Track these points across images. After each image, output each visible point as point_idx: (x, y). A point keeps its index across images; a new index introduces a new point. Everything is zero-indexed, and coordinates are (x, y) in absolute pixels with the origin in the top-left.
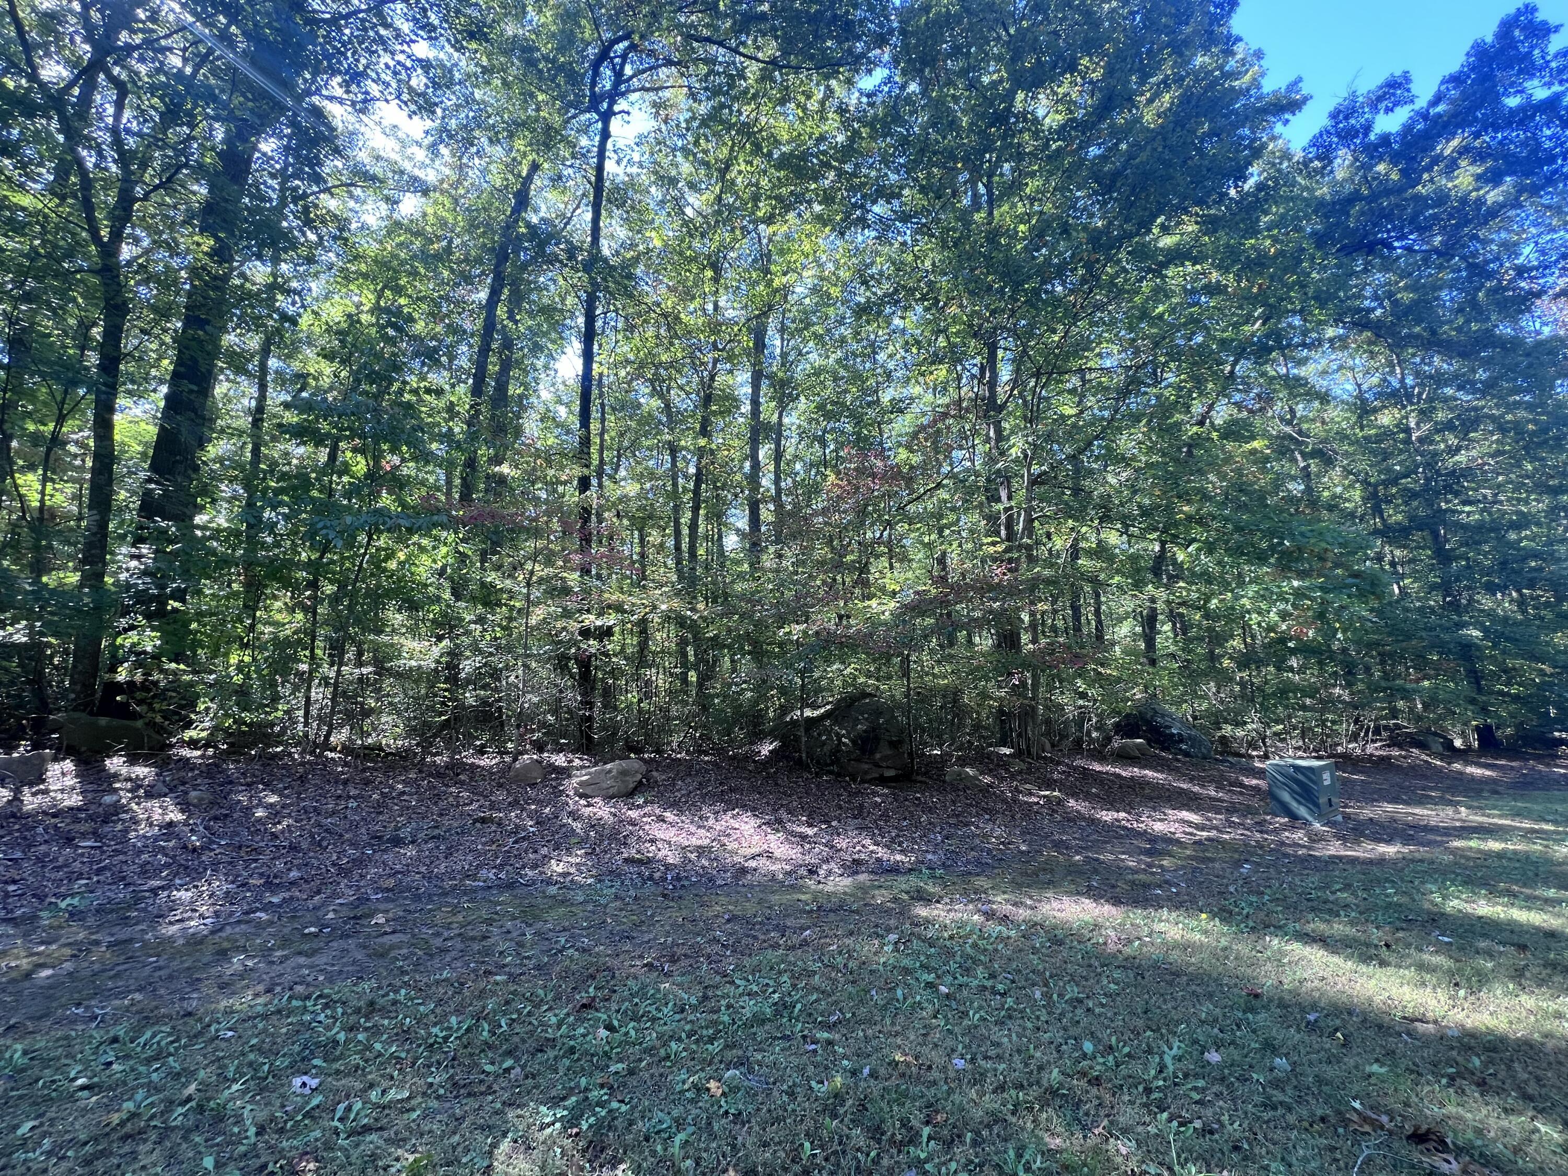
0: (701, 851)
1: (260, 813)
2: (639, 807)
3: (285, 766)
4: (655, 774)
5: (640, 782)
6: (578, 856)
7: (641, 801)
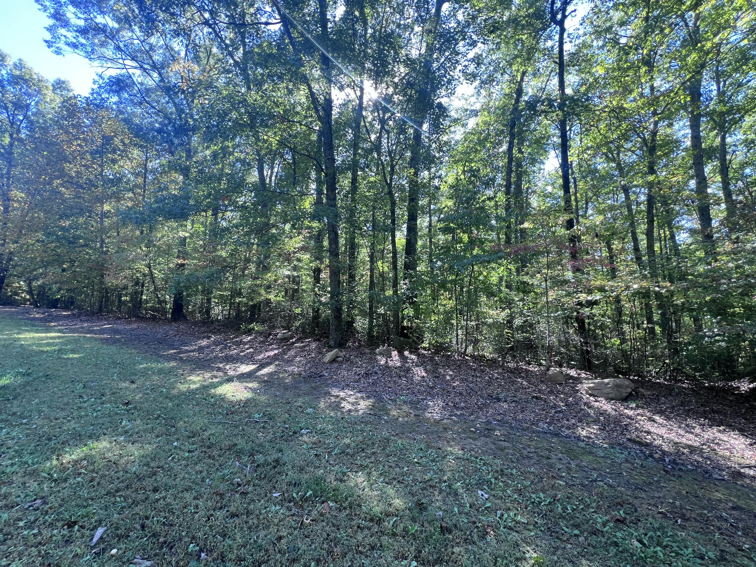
0: (692, 449)
1: (448, 378)
2: (632, 409)
3: (453, 361)
4: (641, 390)
5: (631, 393)
6: (594, 429)
7: (634, 405)
